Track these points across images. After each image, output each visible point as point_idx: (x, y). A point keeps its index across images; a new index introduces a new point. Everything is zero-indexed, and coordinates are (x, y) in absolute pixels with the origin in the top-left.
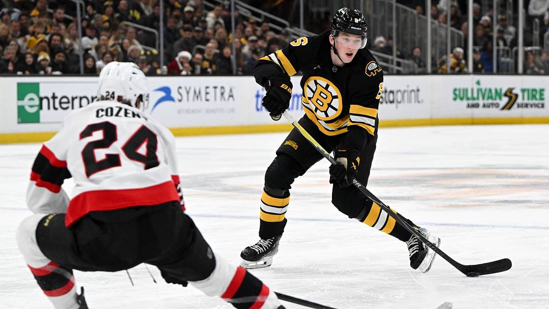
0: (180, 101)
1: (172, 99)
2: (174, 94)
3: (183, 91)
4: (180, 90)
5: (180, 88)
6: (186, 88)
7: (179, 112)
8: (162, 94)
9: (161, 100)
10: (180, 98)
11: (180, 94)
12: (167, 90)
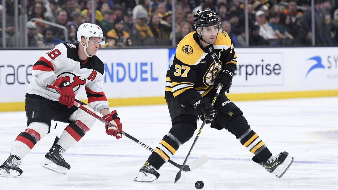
0: (329, 68)
1: (322, 67)
2: (324, 62)
3: (332, 60)
4: (329, 59)
5: (329, 57)
6: (334, 57)
7: (329, 77)
8: (315, 62)
9: (314, 67)
10: (329, 65)
11: (329, 62)
12: (318, 59)
